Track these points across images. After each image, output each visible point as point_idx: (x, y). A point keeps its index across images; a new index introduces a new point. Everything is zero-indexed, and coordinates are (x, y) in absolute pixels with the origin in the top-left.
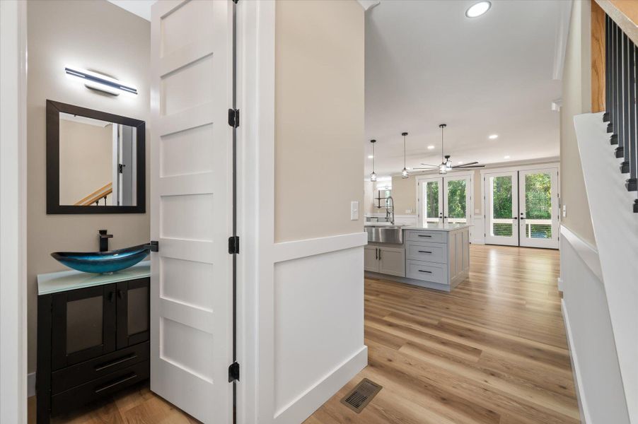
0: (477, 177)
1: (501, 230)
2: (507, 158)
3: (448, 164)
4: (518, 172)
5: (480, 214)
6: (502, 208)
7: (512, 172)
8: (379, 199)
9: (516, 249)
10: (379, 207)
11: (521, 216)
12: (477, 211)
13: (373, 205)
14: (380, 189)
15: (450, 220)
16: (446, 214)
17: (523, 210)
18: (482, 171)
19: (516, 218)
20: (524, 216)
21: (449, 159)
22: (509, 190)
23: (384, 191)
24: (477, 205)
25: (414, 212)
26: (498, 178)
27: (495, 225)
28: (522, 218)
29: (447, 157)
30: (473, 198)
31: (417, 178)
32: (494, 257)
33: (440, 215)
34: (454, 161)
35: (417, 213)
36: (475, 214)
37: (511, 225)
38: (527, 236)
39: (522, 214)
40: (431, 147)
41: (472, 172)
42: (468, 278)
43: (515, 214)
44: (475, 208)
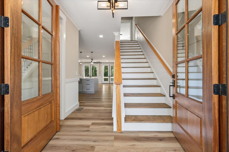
0: (100, 66)
1: (106, 80)
2: (107, 61)
3: (92, 62)
6: (106, 74)
7: (108, 65)
9: (109, 84)
12: (100, 75)
15: (92, 77)
16: (91, 75)
17: (110, 74)
18: (101, 64)
20: (111, 76)
21: (93, 60)
22: (107, 69)
26: (105, 66)
27: (104, 78)
29: (92, 59)
30: (99, 71)
32: (104, 86)
33: (89, 76)
35: (82, 75)
36: (99, 75)
37: (108, 78)
38: (111, 81)
40: (88, 56)
41: (99, 64)
42: (98, 90)
43: (109, 76)
44: (99, 74)
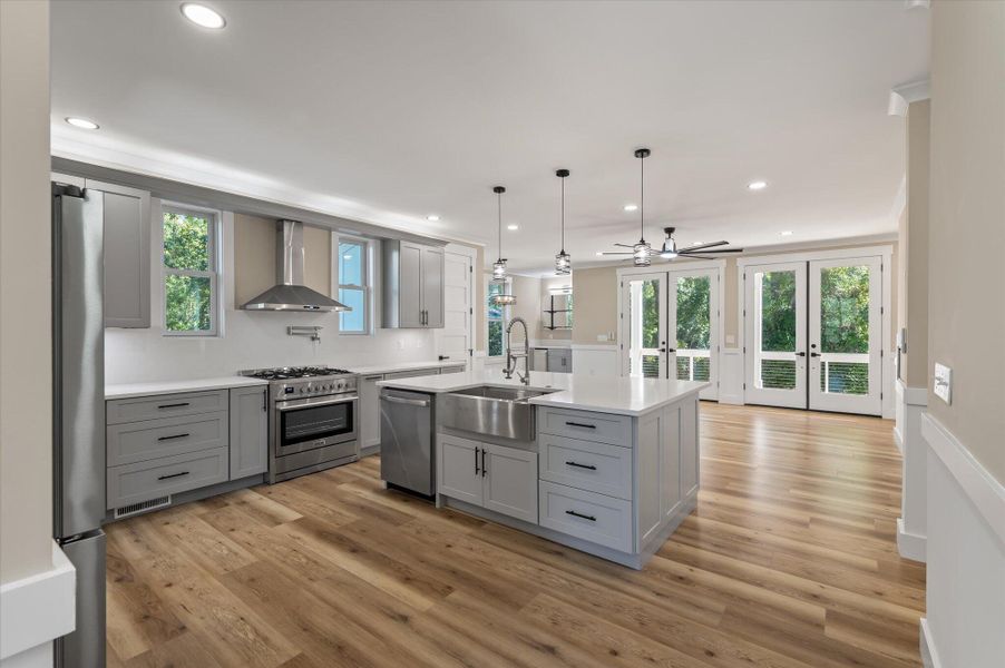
0: (731, 271)
1: (778, 376)
2: (787, 235)
4: (808, 263)
5: (736, 345)
6: (779, 330)
7: (795, 264)
8: (552, 312)
10: (552, 328)
11: (812, 350)
12: (730, 340)
13: (542, 323)
14: (553, 293)
16: (673, 343)
17: (816, 338)
18: (741, 262)
19: (802, 354)
20: (818, 350)
21: (673, 235)
22: (791, 294)
23: (563, 298)
24: (731, 327)
25: (613, 340)
26: (772, 274)
27: (765, 364)
28: (814, 355)
29: (669, 231)
30: (722, 314)
31: (619, 272)
33: (661, 345)
34: (683, 240)
35: (620, 342)
36: (727, 345)
38: (823, 388)
39: (814, 346)
41: (721, 264)
42: (694, 512)
43: (800, 345)
44: (726, 333)
